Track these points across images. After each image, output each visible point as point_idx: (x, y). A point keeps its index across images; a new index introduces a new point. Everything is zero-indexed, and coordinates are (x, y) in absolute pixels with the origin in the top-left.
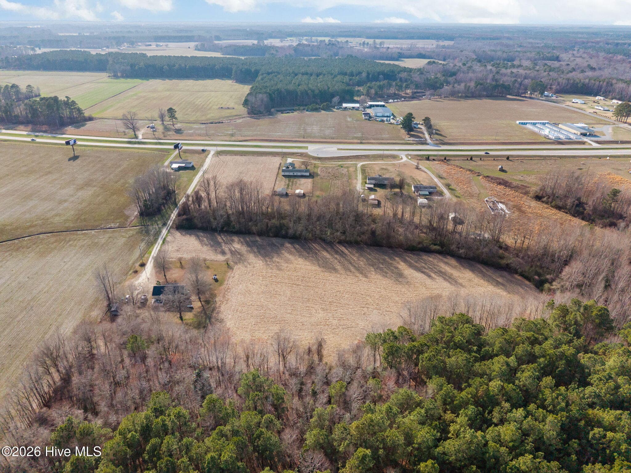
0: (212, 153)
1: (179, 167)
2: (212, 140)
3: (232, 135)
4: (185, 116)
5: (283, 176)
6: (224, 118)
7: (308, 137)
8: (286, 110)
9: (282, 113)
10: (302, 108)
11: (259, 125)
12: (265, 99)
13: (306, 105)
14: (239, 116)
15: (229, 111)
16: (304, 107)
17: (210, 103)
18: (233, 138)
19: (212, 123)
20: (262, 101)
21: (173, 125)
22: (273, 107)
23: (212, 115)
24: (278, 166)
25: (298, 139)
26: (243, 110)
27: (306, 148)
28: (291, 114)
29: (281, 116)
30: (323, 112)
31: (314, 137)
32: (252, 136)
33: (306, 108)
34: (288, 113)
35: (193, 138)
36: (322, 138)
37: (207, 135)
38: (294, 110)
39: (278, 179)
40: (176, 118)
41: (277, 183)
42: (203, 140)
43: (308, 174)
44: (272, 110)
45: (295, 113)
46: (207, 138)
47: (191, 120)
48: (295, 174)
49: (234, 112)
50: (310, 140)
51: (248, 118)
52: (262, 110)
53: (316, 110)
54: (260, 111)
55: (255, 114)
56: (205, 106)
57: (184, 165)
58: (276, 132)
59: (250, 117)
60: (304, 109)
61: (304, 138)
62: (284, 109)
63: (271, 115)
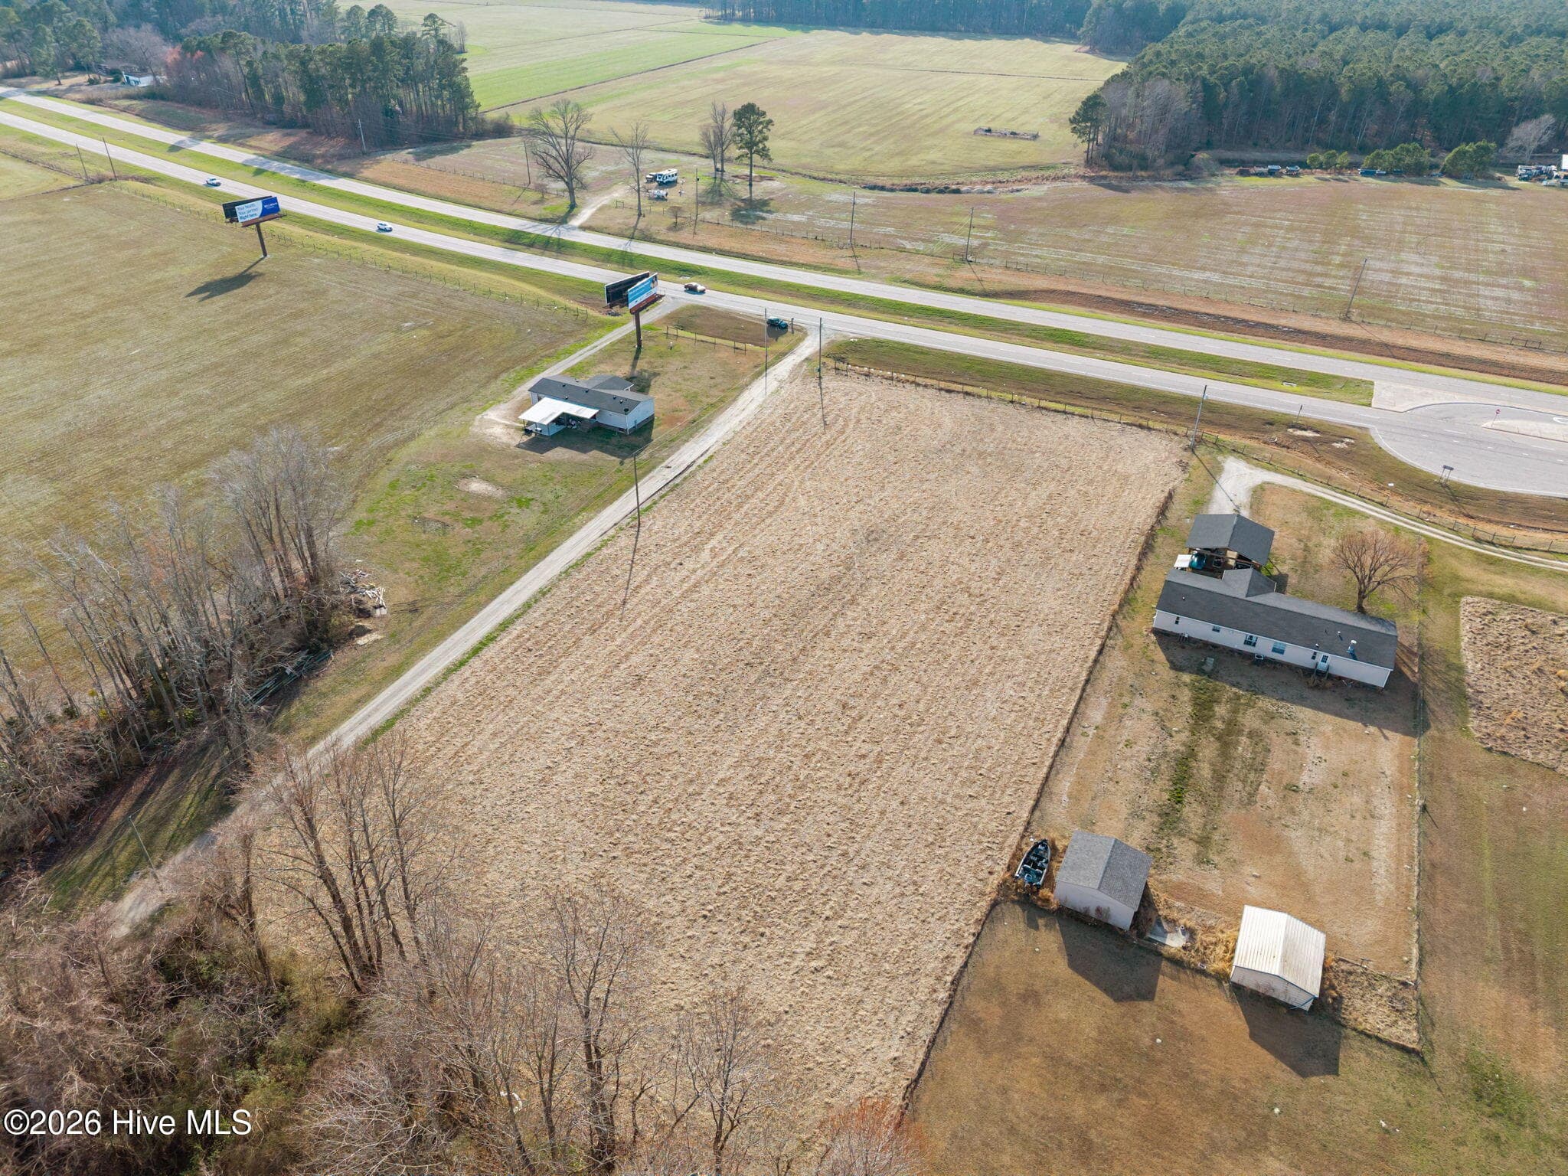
0: (809, 347)
1: (563, 420)
2: (858, 273)
3: (964, 256)
4: (829, 152)
5: (1161, 635)
6: (977, 171)
7: (1372, 314)
8: (1265, 164)
9: (1243, 173)
10: (1343, 158)
11: (1114, 219)
12: (1182, 104)
13: (1363, 150)
14: (1040, 171)
15: (1013, 145)
16: (1357, 158)
17: (956, 110)
18: (964, 275)
19: (911, 189)
20: (1164, 110)
21: (750, 180)
22: (1208, 145)
23: (933, 155)
24: (1144, 516)
25: (1307, 323)
26: (1070, 147)
27: (1359, 391)
28: (1286, 181)
29: (1231, 186)
30: (1450, 185)
31: (1412, 321)
32: (1062, 274)
33: (1366, 160)
34: (1271, 173)
35: (780, 250)
36: (1463, 335)
37: (852, 243)
38: (1303, 165)
39: (1117, 663)
40: (764, 154)
41: (1096, 713)
42: (816, 268)
43: (1377, 675)
44: (1202, 156)
45: (1308, 179)
46: (843, 259)
47: (840, 167)
48: (1264, 646)
49: (1029, 152)
50: (1386, 336)
51: (1078, 184)
52: (1150, 154)
53: (1418, 172)
54: (1144, 158)
55: (1115, 167)
56: (928, 121)
57: (588, 413)
58: (1189, 267)
59: (1091, 180)
60: (1353, 166)
61: (1346, 318)
62: (1256, 155)
63: (1190, 178)
